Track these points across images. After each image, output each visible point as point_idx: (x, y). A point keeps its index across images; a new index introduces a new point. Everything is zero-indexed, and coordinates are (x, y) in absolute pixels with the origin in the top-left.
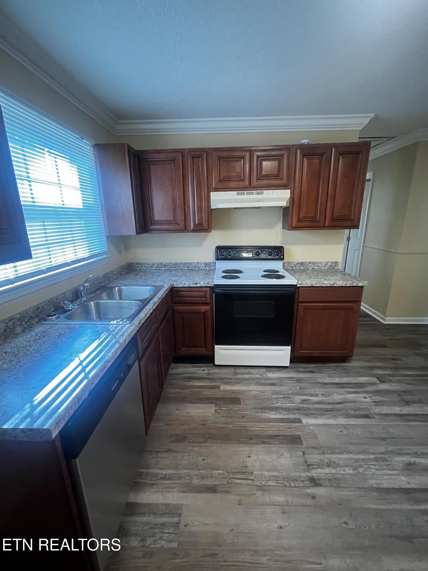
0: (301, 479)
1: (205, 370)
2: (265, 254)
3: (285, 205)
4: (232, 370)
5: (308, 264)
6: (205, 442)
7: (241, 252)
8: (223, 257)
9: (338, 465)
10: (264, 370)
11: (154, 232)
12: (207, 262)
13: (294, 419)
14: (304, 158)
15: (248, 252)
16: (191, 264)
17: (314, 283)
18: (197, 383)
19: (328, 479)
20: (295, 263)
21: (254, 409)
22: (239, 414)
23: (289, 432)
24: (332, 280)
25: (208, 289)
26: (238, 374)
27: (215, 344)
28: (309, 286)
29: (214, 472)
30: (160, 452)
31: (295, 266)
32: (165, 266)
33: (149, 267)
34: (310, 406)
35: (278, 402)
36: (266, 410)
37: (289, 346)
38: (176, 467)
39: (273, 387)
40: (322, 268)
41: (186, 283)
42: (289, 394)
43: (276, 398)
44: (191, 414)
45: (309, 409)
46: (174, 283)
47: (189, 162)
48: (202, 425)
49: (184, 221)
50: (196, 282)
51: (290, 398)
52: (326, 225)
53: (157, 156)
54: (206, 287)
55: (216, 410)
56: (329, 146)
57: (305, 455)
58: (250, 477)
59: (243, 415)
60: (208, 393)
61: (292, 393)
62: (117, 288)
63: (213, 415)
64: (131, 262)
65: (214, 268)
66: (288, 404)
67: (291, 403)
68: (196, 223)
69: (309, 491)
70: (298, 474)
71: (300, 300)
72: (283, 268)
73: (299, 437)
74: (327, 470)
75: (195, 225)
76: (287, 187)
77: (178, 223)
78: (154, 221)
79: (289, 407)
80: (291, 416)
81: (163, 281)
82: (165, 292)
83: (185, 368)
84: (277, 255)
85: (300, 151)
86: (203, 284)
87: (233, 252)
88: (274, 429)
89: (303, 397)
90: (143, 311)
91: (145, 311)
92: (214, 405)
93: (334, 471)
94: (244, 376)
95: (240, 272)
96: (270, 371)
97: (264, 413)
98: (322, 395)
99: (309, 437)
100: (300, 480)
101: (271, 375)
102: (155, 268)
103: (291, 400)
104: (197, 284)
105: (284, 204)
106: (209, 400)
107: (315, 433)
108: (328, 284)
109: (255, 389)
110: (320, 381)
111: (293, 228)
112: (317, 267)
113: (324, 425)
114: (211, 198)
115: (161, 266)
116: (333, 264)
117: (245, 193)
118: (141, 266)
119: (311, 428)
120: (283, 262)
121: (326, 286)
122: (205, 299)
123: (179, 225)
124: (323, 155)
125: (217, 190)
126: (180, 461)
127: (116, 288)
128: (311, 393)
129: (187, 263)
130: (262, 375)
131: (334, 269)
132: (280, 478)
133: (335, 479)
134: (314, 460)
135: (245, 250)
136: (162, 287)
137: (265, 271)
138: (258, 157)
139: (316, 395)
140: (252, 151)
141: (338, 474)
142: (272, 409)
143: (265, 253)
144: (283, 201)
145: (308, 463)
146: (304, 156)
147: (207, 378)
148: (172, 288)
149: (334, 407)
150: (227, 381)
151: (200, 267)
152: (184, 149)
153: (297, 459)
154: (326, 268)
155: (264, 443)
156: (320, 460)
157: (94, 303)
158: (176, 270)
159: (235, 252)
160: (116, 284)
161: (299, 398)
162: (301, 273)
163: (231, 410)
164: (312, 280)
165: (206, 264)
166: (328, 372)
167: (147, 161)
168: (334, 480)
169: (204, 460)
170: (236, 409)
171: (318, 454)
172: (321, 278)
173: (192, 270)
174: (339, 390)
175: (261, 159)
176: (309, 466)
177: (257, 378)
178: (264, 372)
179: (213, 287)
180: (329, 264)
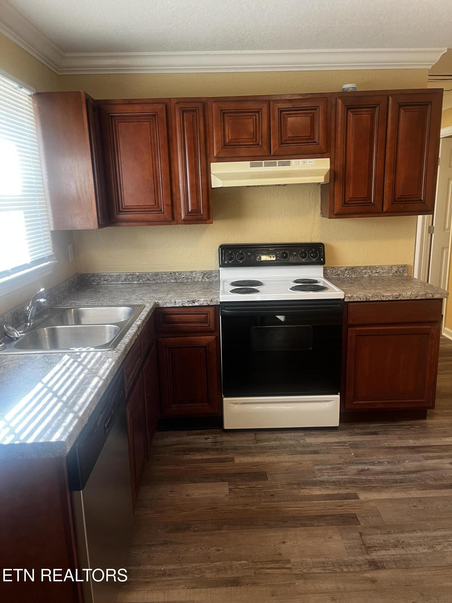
0: (357, 563)
1: (208, 438)
2: (295, 255)
3: (323, 181)
4: (251, 436)
5: (362, 270)
6: (219, 529)
7: (258, 253)
8: (230, 262)
9: (409, 545)
10: (301, 434)
11: (124, 224)
12: (205, 271)
13: (347, 494)
14: (349, 112)
15: (268, 254)
16: (180, 273)
17: (369, 296)
18: (198, 457)
19: (394, 561)
20: (343, 269)
21: (288, 485)
22: (265, 492)
23: (339, 511)
24: (396, 291)
25: (211, 310)
26: (260, 441)
27: (223, 396)
28: (362, 300)
29: (235, 563)
30: (153, 545)
31: (343, 272)
32: (139, 277)
33: (112, 281)
34: (370, 478)
35: (323, 475)
36: (305, 485)
37: (337, 394)
38: (179, 561)
39: (315, 455)
40: (384, 275)
41: (177, 301)
42: (339, 464)
43: (319, 470)
44: (193, 497)
45: (370, 481)
46: (160, 302)
47: (178, 119)
48: (211, 508)
49: (171, 207)
50: (192, 299)
51: (340, 469)
52: (384, 211)
53: (129, 110)
54: (209, 306)
55: (230, 489)
56: (385, 95)
57: (364, 537)
58: (285, 565)
59: (271, 493)
60: (217, 467)
61: (345, 462)
62: (73, 310)
63: (227, 495)
64: (83, 272)
65: (217, 279)
66: (338, 477)
67: (343, 475)
68: (190, 210)
69: (368, 575)
70: (353, 558)
71: (350, 322)
72: (324, 276)
73: (354, 515)
74: (393, 552)
75: (188, 213)
76: (325, 155)
77: (161, 211)
78: (124, 206)
79: (339, 480)
80: (343, 491)
81: (141, 299)
82: (149, 313)
83: (176, 437)
84: (313, 257)
85: (343, 102)
86: (204, 301)
87: (247, 254)
88: (318, 508)
89: (360, 467)
90: (125, 336)
91: (128, 336)
92: (227, 483)
93: (402, 551)
94: (270, 443)
95: (258, 283)
96: (310, 436)
97: (303, 489)
98: (388, 462)
99: (368, 515)
100: (356, 565)
101: (311, 440)
102: (122, 281)
103: (342, 471)
104: (194, 303)
105: (321, 179)
106: (219, 477)
107: (377, 510)
108: (390, 296)
109: (287, 460)
110: (386, 444)
111: (336, 215)
112: (377, 274)
113: (390, 500)
114: (212, 172)
115: (132, 278)
116: (401, 269)
117: (263, 164)
118: (100, 279)
119: (372, 504)
120: (324, 268)
121: (388, 299)
122: (208, 325)
123: (163, 213)
124: (375, 107)
125: (220, 159)
126: (184, 553)
127: (71, 311)
128: (373, 461)
129: (175, 273)
130: (298, 441)
131: (403, 275)
132: (327, 563)
133: (404, 560)
134: (375, 541)
135: (264, 250)
136: (142, 307)
137: (296, 282)
138: (281, 111)
139: (380, 463)
140: (271, 102)
141: (407, 555)
142: (315, 484)
143: (295, 253)
144: (320, 175)
145: (367, 545)
146: (348, 109)
147: (212, 449)
148: (156, 308)
149: (406, 477)
150: (246, 451)
151: (194, 277)
152: (170, 98)
153: (351, 541)
154: (391, 275)
155: (303, 525)
156: (384, 541)
157: (48, 330)
158: (158, 283)
159: (249, 254)
160: (69, 305)
161: (355, 468)
162: (351, 283)
163: (254, 487)
164: (367, 291)
165: (205, 274)
166: (399, 432)
167: (112, 116)
168: (402, 562)
169: (219, 550)
170: (260, 486)
171: (381, 534)
172: (380, 289)
173: (182, 283)
174: (414, 455)
175: (285, 114)
176: (369, 549)
177: (291, 445)
178: (301, 436)
179: (219, 305)
180: (395, 269)
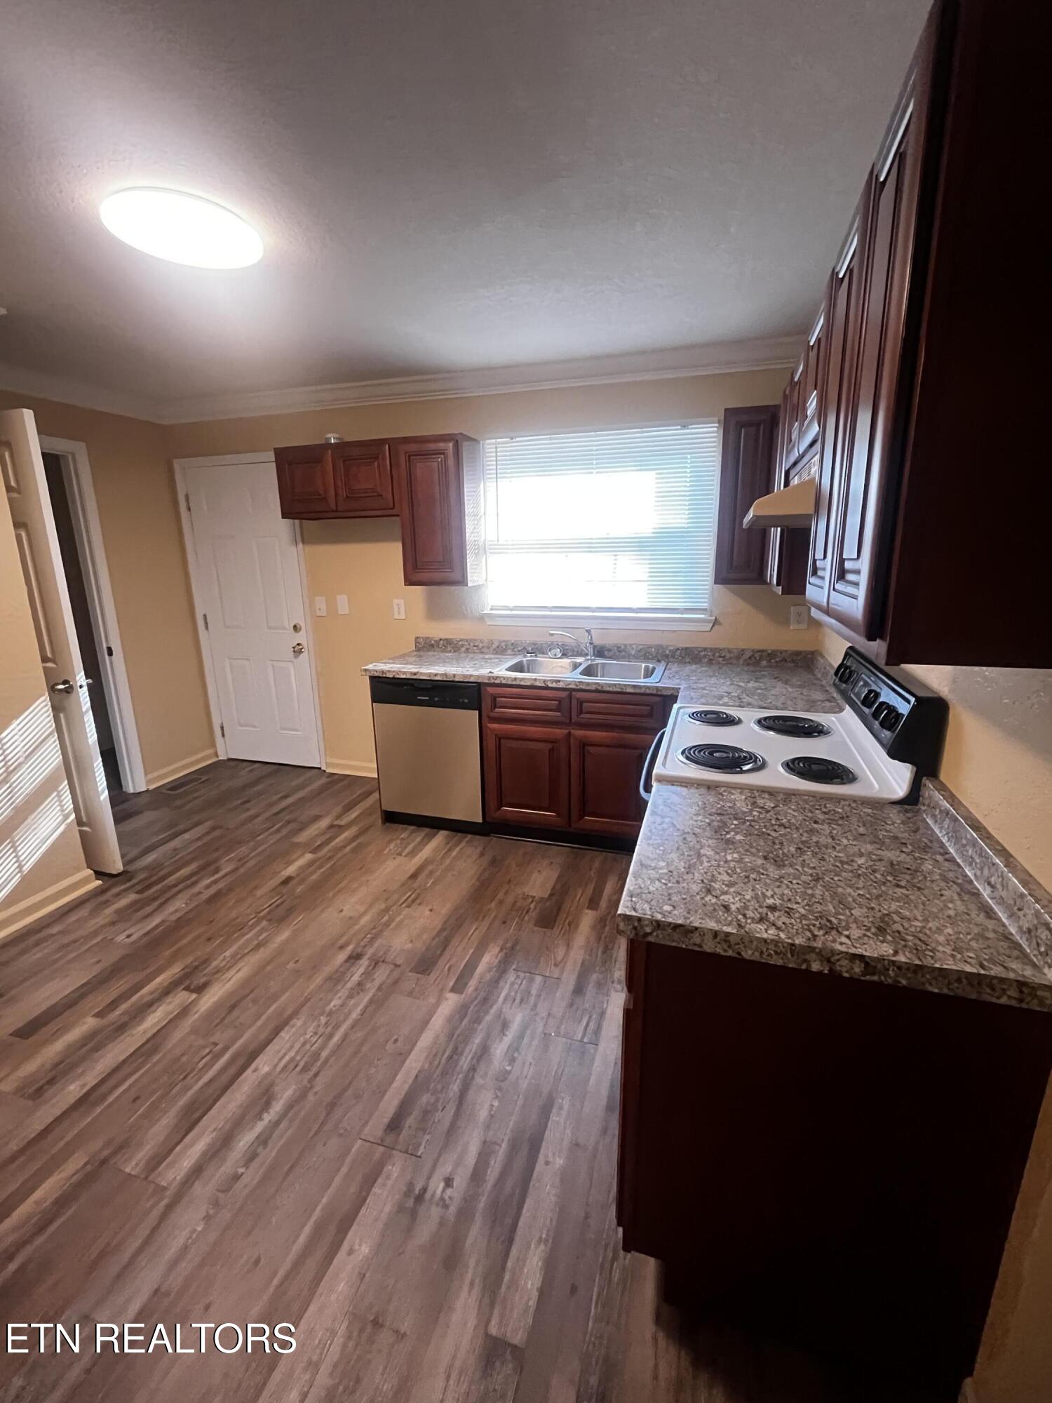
9: (350, 996)
19: (346, 973)
23: (442, 964)
57: (392, 966)
58: (408, 904)
69: (350, 948)
70: (376, 946)
73: (427, 974)
74: (356, 978)
93: (349, 985)
99: (418, 986)
100: (368, 945)
107: (419, 999)
113: (426, 1023)
119: (432, 1000)
132: (385, 928)
133: (339, 982)
134: (380, 972)
141: (342, 987)
145: (380, 963)
153: (394, 954)
155: (443, 930)
156: (374, 979)
168: (339, 979)
171: (384, 982)
176: (376, 962)
